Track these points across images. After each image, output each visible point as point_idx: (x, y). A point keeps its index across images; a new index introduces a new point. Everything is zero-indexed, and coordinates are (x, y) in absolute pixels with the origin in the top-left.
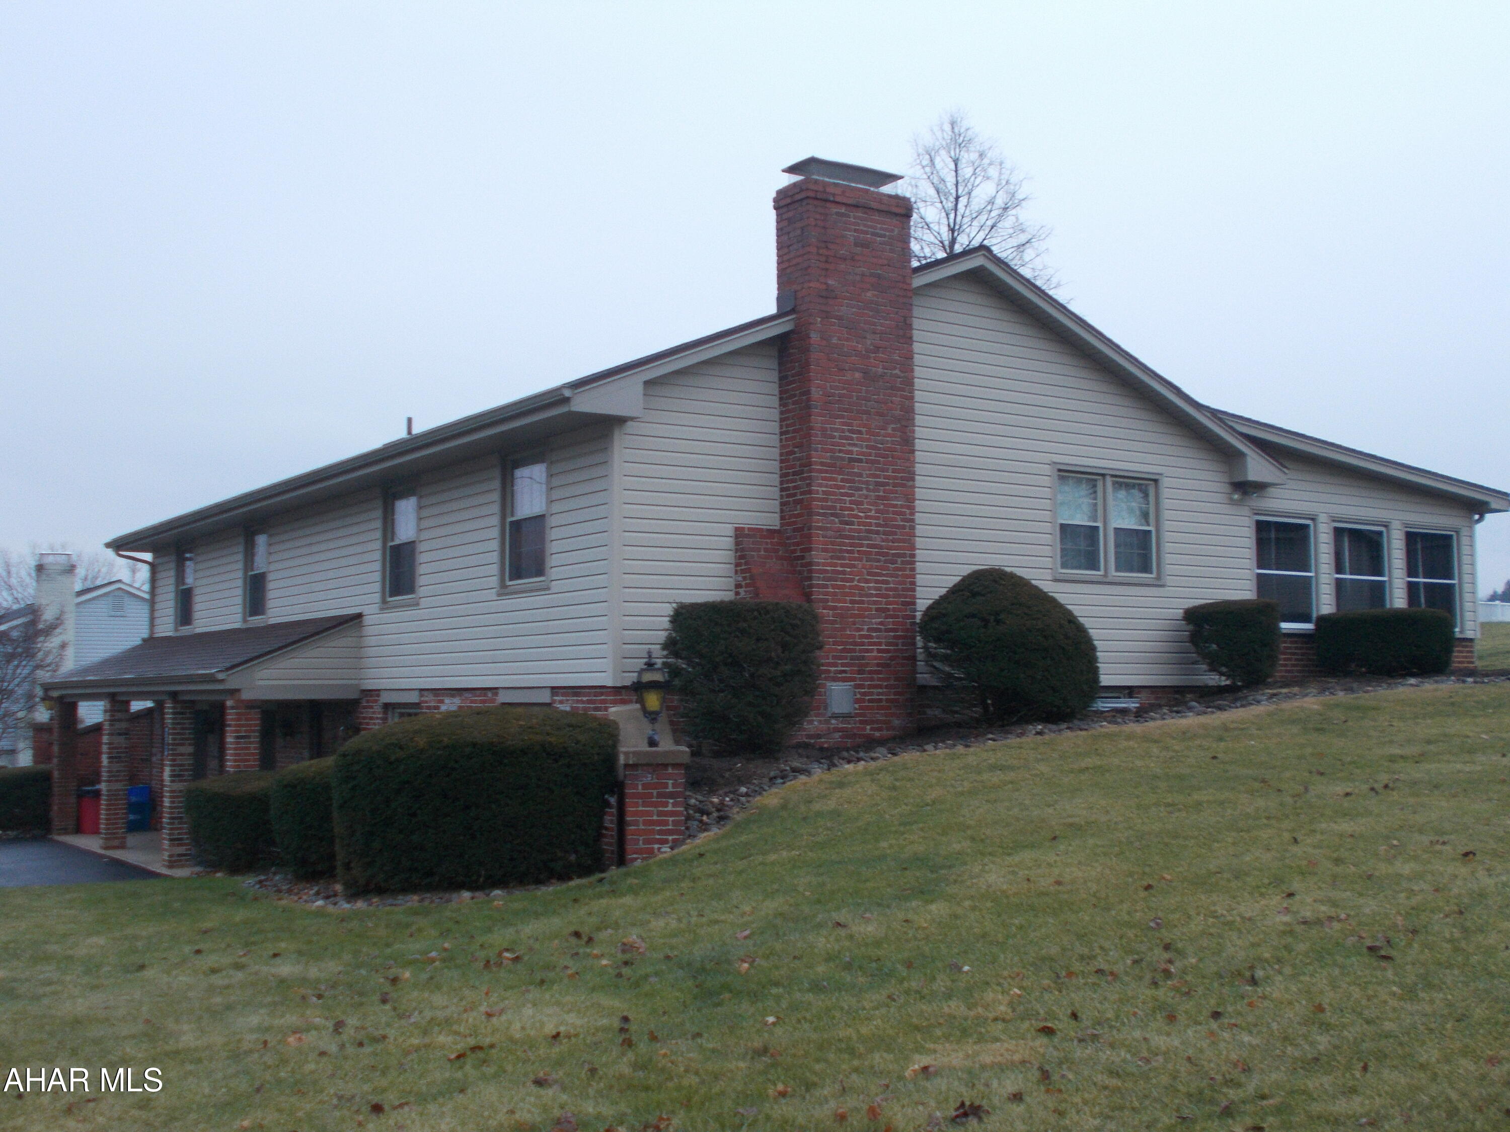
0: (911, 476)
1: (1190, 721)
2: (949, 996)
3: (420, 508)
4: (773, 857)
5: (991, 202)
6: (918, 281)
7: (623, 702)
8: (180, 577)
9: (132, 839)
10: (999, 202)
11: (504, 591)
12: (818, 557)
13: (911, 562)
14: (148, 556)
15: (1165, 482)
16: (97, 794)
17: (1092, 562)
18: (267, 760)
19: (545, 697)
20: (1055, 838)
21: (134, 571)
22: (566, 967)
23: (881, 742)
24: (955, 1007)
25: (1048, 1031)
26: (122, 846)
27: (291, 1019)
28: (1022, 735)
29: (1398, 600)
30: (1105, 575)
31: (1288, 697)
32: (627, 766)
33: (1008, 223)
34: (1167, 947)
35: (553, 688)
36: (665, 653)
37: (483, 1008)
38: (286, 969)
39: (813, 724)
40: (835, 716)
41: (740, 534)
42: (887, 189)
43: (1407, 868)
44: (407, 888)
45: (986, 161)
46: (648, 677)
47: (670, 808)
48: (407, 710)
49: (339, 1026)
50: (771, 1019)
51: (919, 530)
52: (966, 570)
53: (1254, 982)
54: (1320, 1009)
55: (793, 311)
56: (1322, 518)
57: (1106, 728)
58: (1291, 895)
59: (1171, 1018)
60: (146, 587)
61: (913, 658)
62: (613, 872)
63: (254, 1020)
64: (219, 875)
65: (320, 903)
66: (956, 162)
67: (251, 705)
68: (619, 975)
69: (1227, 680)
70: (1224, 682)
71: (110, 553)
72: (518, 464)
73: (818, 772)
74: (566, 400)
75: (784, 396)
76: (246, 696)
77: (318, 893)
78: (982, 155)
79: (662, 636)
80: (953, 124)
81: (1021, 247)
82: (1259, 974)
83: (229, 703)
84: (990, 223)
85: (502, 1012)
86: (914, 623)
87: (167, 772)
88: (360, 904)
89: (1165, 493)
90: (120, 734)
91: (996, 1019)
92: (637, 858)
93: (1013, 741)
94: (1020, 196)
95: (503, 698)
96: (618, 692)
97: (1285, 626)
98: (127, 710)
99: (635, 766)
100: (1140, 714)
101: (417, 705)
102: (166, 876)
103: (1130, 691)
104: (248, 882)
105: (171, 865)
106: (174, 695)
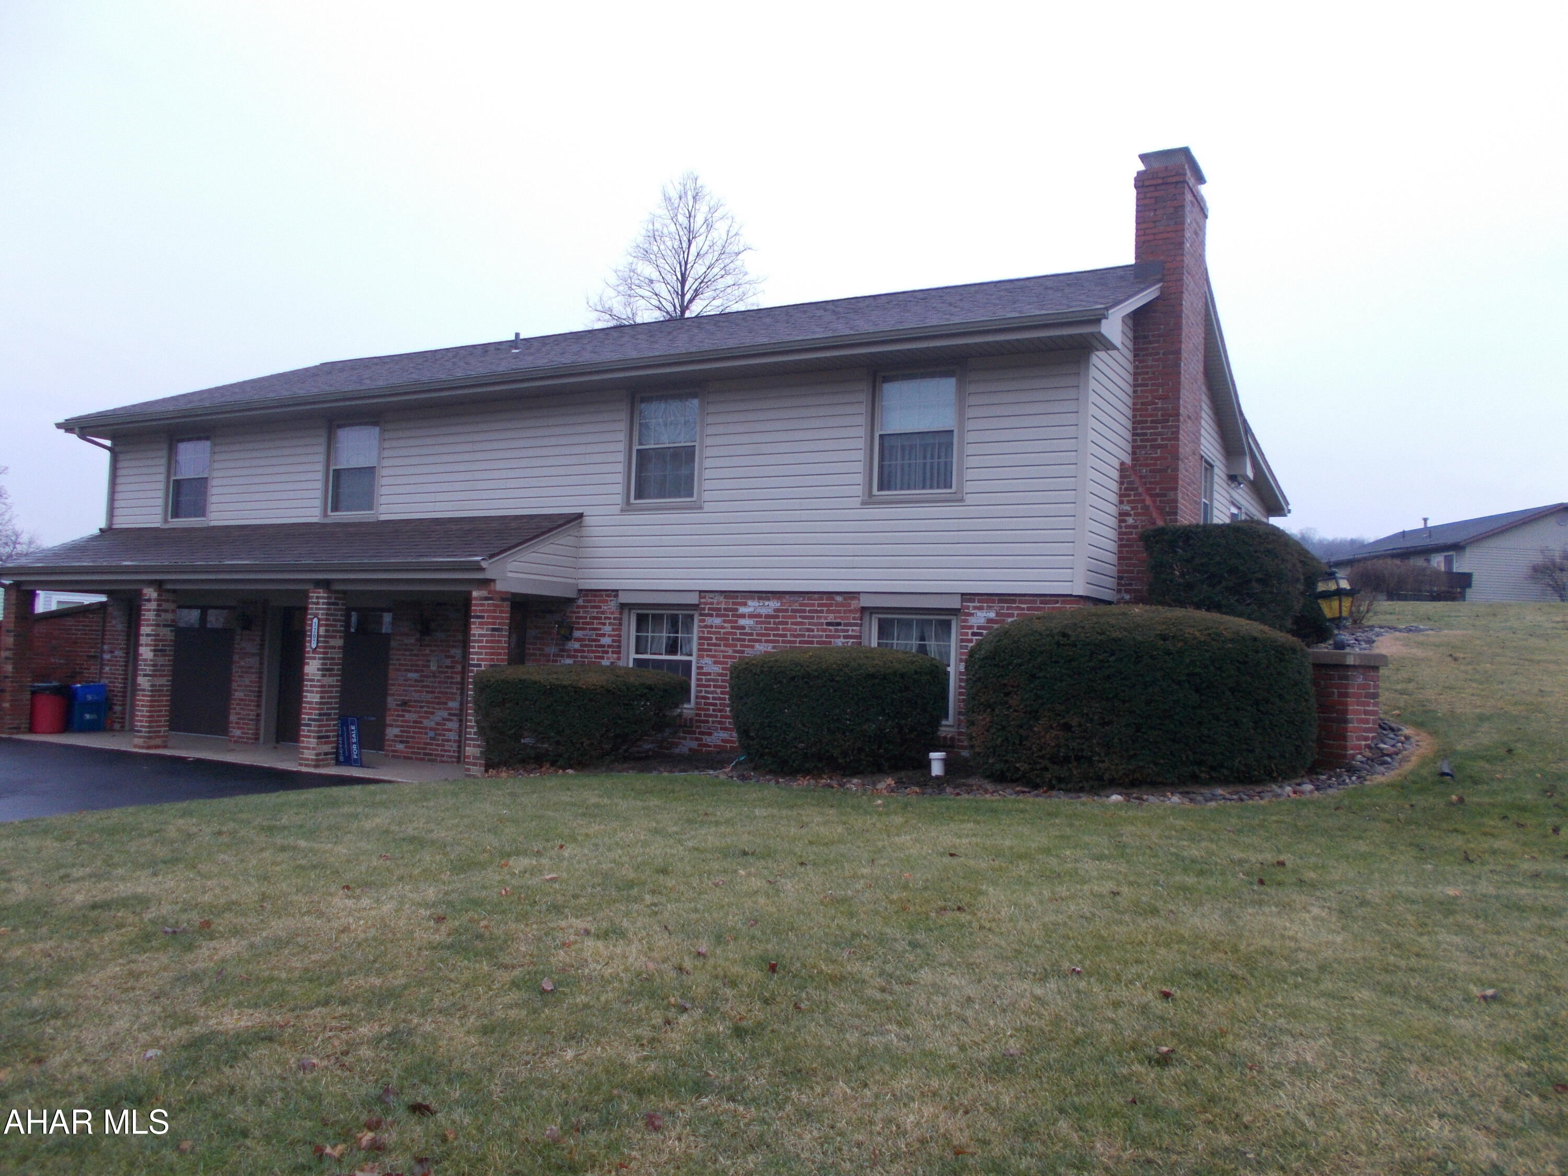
3: (706, 414)
8: (173, 466)
14: (108, 443)
15: (1215, 469)
19: (951, 603)
26: (165, 745)
35: (963, 594)
55: (1162, 279)
72: (888, 380)
76: (500, 587)
83: (477, 594)
87: (314, 665)
89: (1215, 478)
90: (165, 626)
95: (868, 602)
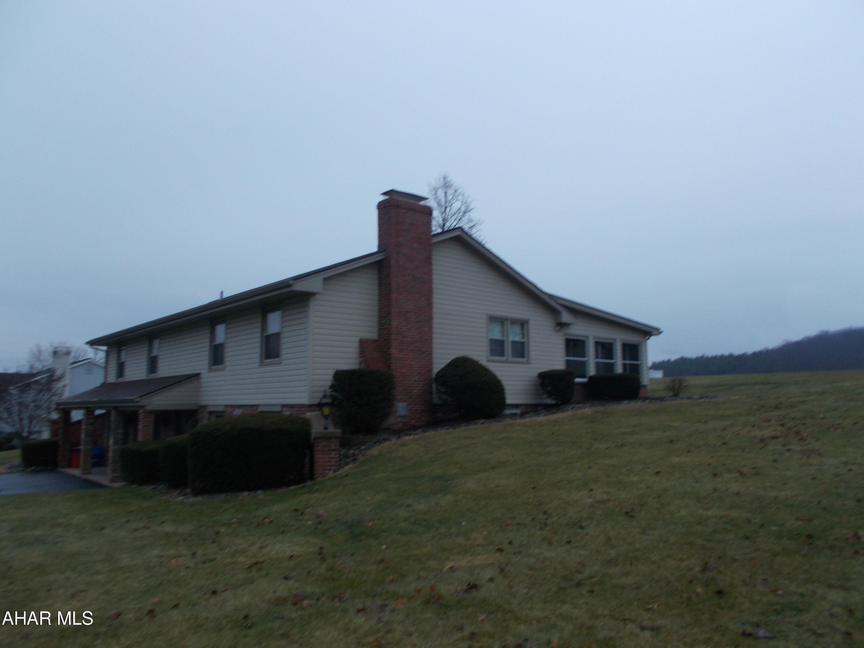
0: (431, 319)
1: (541, 418)
2: (458, 535)
3: (227, 329)
4: (377, 476)
5: (459, 209)
6: (435, 240)
7: (313, 411)
8: (119, 357)
9: (95, 470)
10: (463, 209)
11: (262, 364)
12: (394, 351)
13: (431, 354)
14: (105, 348)
15: (531, 322)
16: (79, 451)
17: (502, 354)
18: (156, 436)
19: (278, 409)
20: (493, 468)
21: (96, 354)
22: (293, 525)
23: (418, 427)
24: (461, 540)
25: (500, 550)
26: (89, 473)
27: (172, 552)
28: (475, 424)
29: (619, 369)
30: (507, 359)
31: (580, 408)
32: (315, 438)
33: (466, 218)
34: (545, 513)
35: (282, 405)
36: (330, 390)
37: (258, 545)
38: (168, 528)
39: (391, 420)
40: (399, 417)
41: (362, 342)
42: (422, 203)
43: (635, 479)
44: (221, 491)
45: (457, 194)
46: (325, 401)
47: (332, 456)
48: (219, 414)
49: (194, 554)
50: (384, 547)
51: (435, 341)
52: (453, 357)
53: (581, 527)
54: (609, 539)
55: (384, 251)
56: (591, 337)
57: (509, 421)
58: (591, 490)
59: (550, 544)
60: (103, 360)
61: (431, 393)
62: (309, 483)
63: (156, 552)
64: (134, 486)
65: (180, 498)
66: (446, 193)
67: (151, 412)
68: (316, 528)
69: (555, 401)
70: (553, 402)
71: (87, 347)
72: (268, 311)
73: (394, 441)
74: (290, 286)
75: (380, 285)
76: (149, 408)
77: (179, 493)
78: (456, 191)
79: (329, 383)
80: (445, 178)
81: (471, 228)
82: (584, 524)
83: (141, 411)
84: (459, 218)
85: (266, 546)
86: (431, 379)
87: (111, 441)
88: (199, 499)
89: (531, 327)
90: (90, 425)
91: (478, 545)
92: (319, 477)
93: (472, 427)
94: (470, 208)
95: (261, 409)
96: (311, 407)
97: (578, 380)
98: (93, 414)
99: (318, 438)
100: (522, 415)
101: (223, 412)
102: (109, 487)
103: (517, 406)
104: (147, 489)
105: (113, 481)
106: (116, 408)
